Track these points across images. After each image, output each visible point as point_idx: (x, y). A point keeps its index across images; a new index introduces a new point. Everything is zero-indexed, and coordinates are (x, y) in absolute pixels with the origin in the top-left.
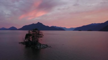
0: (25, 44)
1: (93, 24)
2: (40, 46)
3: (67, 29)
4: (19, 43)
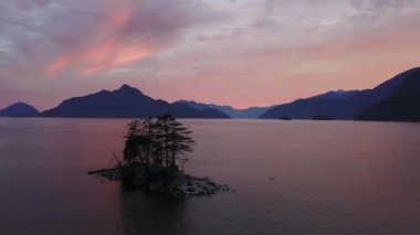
0: (117, 179)
1: (332, 92)
2: (190, 184)
3: (236, 110)
4: (90, 173)
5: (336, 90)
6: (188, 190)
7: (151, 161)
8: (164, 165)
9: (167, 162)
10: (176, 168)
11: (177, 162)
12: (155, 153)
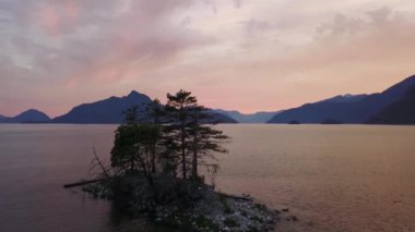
3: (243, 116)
4: (67, 186)
5: (343, 94)
6: (227, 223)
7: (159, 167)
8: (180, 175)
9: (184, 169)
10: (200, 180)
11: (201, 171)
12: (165, 155)
